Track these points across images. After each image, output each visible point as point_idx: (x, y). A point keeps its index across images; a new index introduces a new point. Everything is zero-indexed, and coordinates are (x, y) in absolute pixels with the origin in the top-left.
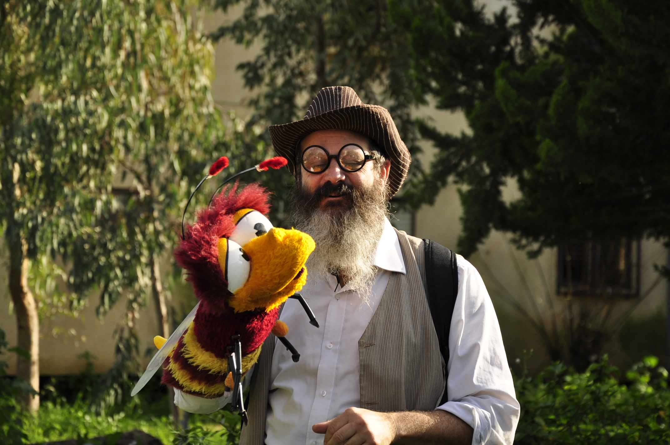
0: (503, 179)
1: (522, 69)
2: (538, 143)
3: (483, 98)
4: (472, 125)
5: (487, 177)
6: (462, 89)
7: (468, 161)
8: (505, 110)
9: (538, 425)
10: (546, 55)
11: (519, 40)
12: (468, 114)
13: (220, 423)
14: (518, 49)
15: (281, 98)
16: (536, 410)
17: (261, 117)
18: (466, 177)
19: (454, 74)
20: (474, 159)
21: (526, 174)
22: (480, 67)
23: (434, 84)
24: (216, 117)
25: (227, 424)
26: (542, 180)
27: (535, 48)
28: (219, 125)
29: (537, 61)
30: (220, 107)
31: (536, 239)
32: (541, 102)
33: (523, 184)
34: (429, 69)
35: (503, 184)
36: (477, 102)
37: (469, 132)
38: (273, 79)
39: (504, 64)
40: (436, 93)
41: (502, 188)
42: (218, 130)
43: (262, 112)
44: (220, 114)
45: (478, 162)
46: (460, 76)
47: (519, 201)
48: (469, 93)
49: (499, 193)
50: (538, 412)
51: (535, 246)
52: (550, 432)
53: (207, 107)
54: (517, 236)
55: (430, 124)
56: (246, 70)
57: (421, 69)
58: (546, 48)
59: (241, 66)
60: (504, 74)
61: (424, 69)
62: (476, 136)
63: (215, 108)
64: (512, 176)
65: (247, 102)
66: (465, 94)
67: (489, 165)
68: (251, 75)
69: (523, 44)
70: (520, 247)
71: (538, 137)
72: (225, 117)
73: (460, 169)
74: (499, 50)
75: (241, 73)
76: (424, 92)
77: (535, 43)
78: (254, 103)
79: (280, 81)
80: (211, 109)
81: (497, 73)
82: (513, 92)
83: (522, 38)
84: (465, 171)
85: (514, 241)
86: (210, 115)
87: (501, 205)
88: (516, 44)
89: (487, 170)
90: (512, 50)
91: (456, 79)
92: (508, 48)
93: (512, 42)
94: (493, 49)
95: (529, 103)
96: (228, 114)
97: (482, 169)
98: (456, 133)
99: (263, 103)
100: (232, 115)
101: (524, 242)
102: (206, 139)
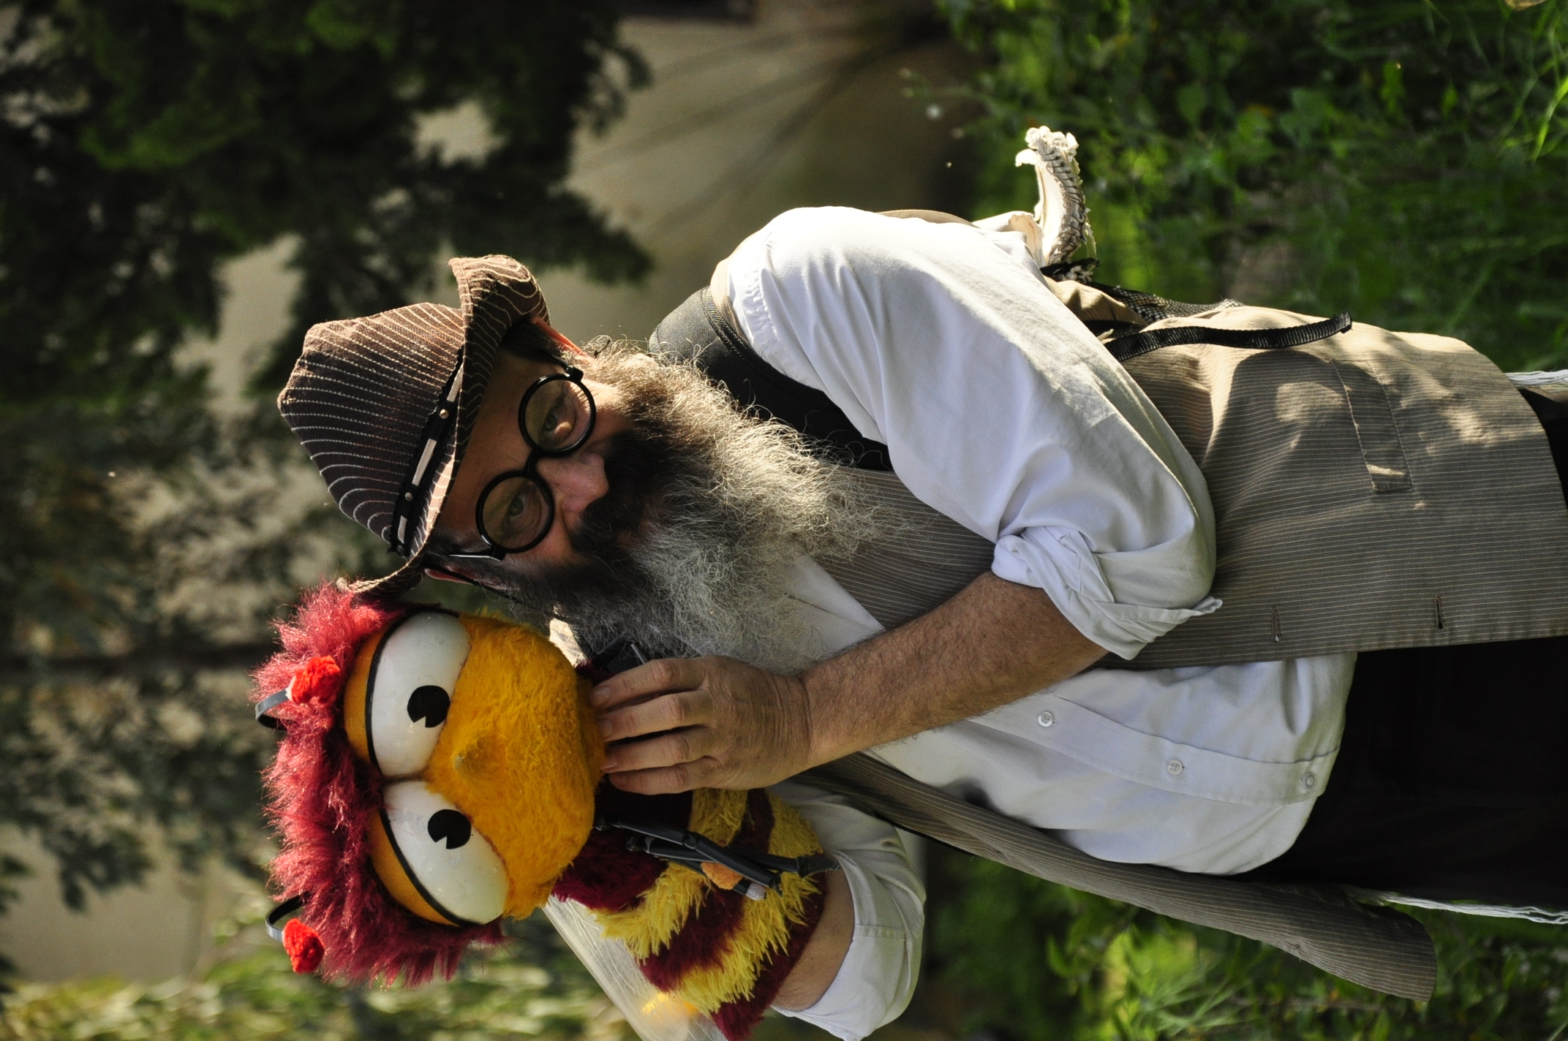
0: (422, 151)
1: (102, 92)
2: (321, 50)
3: (187, 205)
4: (266, 237)
5: (417, 199)
6: (161, 264)
7: (369, 250)
8: (219, 140)
9: (1113, 59)
10: (62, 23)
11: (18, 100)
12: (233, 249)
13: (1102, 951)
14: (44, 102)
15: (172, 784)
16: (1072, 62)
17: (231, 838)
18: (414, 258)
19: (114, 289)
20: (365, 235)
21: (410, 89)
22: (96, 213)
23: (145, 345)
24: (231, 975)
25: (1107, 930)
26: (426, 45)
27: (42, 55)
28: (256, 966)
29: (80, 50)
30: (204, 963)
31: (594, 65)
32: (199, 35)
33: (437, 100)
34: (100, 357)
35: (435, 152)
36: (200, 223)
37: (287, 246)
38: (120, 803)
39: (89, 142)
40: (171, 338)
41: (449, 156)
42: (269, 972)
43: (217, 832)
44: (222, 964)
45: (374, 224)
46: (124, 270)
47: (488, 112)
48: (171, 244)
49: (462, 167)
50: (1079, 57)
51: (615, 68)
52: (1135, 28)
53: (199, 1001)
54: (585, 118)
55: (263, 359)
56: (84, 884)
57: (97, 382)
58: (43, 24)
59: (73, 898)
60: (117, 141)
61: (101, 370)
62: (300, 226)
63: (205, 979)
64: (413, 127)
65: (189, 880)
66: (176, 257)
67: (383, 192)
68: (99, 870)
69: (31, 90)
70: (617, 108)
71: (303, 46)
72: (233, 951)
73: (392, 274)
74: (47, 156)
75: (92, 897)
76: (169, 373)
77: (28, 52)
78: (190, 857)
79: (125, 785)
80: (208, 991)
81: (114, 162)
82: (170, 113)
83: (14, 90)
84: (398, 260)
85: (600, 127)
86: (227, 994)
87: (497, 160)
88: (29, 108)
89: (397, 198)
90: (45, 119)
91: (130, 282)
92: (42, 133)
93: (24, 119)
94: (42, 175)
95: (202, 70)
96: (222, 941)
97: (392, 213)
98: (290, 284)
99: (188, 830)
100: (225, 929)
101: (601, 98)
102: (295, 1005)
